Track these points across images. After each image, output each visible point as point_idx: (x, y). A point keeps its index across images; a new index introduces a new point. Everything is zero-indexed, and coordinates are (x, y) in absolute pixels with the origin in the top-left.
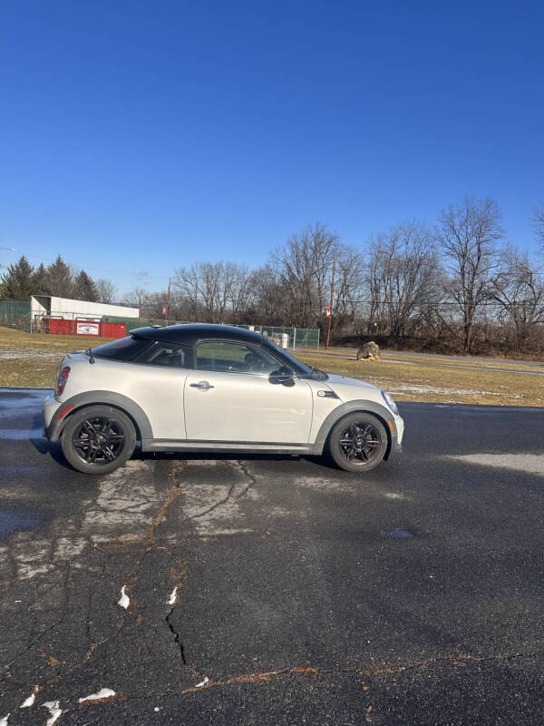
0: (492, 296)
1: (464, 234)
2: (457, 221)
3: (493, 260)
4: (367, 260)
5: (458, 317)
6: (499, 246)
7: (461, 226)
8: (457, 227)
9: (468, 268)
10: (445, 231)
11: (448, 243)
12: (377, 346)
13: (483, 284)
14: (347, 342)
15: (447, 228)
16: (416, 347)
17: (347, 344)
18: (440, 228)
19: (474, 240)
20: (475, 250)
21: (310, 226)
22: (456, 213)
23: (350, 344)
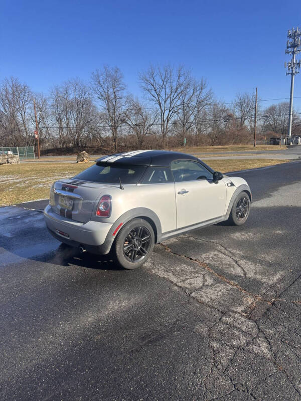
0: (123, 121)
1: (106, 87)
2: (101, 79)
3: (123, 101)
4: (50, 102)
5: (108, 134)
6: (124, 93)
7: (104, 82)
8: (101, 83)
9: (111, 107)
10: (96, 85)
11: (98, 92)
12: (87, 154)
13: (120, 115)
14: (48, 153)
15: (97, 83)
16: (91, 152)
17: (48, 154)
18: (93, 83)
19: (111, 91)
20: (113, 96)
21: (6, 80)
22: (100, 74)
23: (50, 154)
